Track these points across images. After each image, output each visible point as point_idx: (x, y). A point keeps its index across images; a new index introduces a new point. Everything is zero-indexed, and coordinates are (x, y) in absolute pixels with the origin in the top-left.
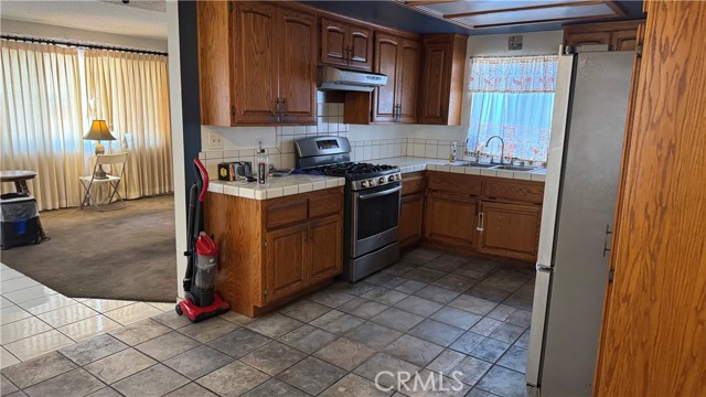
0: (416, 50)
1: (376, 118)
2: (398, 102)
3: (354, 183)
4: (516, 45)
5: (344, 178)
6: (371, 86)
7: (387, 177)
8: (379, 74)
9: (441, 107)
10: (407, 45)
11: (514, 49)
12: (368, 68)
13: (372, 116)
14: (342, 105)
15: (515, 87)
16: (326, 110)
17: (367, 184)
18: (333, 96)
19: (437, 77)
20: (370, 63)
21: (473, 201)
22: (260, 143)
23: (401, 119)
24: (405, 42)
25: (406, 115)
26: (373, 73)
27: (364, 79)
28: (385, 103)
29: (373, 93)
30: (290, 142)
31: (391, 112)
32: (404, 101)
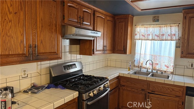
0: (112, 21)
1: (95, 52)
2: (105, 44)
3: (84, 95)
4: (156, 20)
5: (78, 92)
6: (93, 37)
7: (102, 86)
8: (97, 31)
9: (124, 46)
10: (109, 19)
11: (155, 21)
12: (91, 28)
13: (93, 51)
14: (78, 46)
15: (156, 38)
16: (70, 48)
17: (91, 94)
18: (73, 42)
19: (122, 33)
20: (92, 26)
21: (143, 92)
22: (25, 71)
23: (107, 52)
24: (108, 17)
25: (109, 50)
26: (94, 30)
27: (90, 33)
28: (99, 45)
29: (94, 40)
30: (47, 68)
31: (102, 49)
32: (108, 43)
